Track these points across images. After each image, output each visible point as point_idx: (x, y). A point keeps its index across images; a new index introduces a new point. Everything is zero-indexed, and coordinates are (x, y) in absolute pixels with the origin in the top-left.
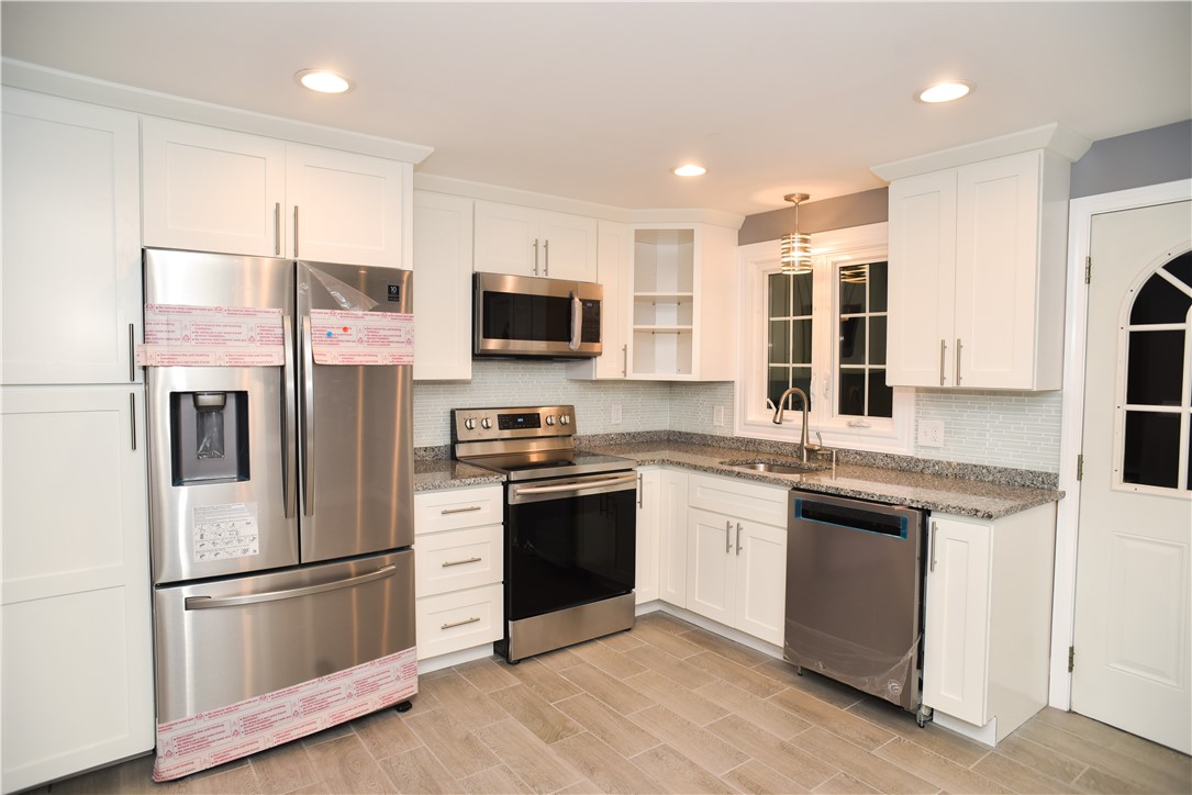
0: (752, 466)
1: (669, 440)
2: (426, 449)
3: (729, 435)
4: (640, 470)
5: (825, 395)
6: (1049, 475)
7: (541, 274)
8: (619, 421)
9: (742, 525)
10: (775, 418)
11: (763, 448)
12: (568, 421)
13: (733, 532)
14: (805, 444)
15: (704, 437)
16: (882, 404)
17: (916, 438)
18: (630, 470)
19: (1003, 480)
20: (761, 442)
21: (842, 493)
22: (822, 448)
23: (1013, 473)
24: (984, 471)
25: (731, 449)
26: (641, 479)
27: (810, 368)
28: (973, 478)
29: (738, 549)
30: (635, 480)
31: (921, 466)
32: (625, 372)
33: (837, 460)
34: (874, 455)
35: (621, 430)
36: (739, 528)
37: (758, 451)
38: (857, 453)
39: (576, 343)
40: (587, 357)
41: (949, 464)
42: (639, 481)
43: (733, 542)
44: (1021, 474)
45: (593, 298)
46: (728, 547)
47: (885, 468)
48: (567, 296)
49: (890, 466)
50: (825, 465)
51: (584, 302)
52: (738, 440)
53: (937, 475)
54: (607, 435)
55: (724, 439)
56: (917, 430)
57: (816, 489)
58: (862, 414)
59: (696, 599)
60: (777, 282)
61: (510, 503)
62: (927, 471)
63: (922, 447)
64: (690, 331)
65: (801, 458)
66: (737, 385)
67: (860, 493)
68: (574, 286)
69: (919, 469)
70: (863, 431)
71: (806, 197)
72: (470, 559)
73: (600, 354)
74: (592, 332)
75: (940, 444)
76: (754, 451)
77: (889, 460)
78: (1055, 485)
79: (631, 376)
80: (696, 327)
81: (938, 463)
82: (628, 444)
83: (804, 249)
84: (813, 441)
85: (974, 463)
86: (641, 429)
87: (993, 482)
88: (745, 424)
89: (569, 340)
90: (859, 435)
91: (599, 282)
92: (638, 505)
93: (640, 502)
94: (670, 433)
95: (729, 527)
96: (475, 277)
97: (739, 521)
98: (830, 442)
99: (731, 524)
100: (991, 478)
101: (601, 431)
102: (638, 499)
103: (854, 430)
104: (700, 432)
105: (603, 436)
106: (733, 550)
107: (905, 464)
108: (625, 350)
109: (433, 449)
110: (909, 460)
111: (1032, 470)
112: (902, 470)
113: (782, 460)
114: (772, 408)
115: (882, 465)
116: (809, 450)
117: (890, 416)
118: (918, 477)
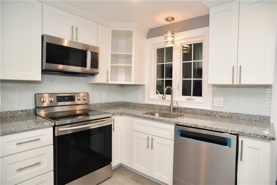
0: (153, 114)
1: (122, 105)
2: (22, 111)
3: (143, 103)
4: (113, 117)
5: (178, 89)
6: (266, 117)
7: (74, 40)
8: (106, 99)
9: (154, 138)
10: (163, 97)
11: (155, 107)
12: (86, 99)
13: (150, 140)
14: (172, 107)
15: (134, 104)
16: (198, 92)
17: (213, 104)
18: (109, 117)
19: (247, 119)
20: (155, 105)
21: (198, 127)
22: (178, 108)
23: (252, 116)
24: (240, 115)
25: (144, 108)
26: (113, 120)
27: (172, 80)
28: (235, 118)
29: (152, 147)
30: (111, 121)
31: (215, 114)
32: (107, 81)
33: (184, 112)
35: (106, 101)
36: (152, 139)
37: (154, 109)
38: (190, 109)
39: (88, 68)
40: (93, 74)
41: (226, 113)
42: (113, 121)
43: (150, 144)
44: (255, 116)
45: (96, 52)
46: (148, 146)
47: (201, 114)
48: (85, 50)
49: (203, 114)
50: (180, 114)
51: (92, 53)
52: (147, 105)
53: (221, 117)
54: (101, 103)
55: (141, 104)
56: (213, 101)
57: (186, 125)
58: (191, 95)
59: (135, 165)
60: (160, 52)
61: (56, 135)
62: (217, 115)
63: (215, 107)
64: (131, 66)
65: (170, 111)
66: (146, 86)
67: (207, 127)
68: (88, 46)
69: (214, 115)
70: (192, 101)
71: (173, 19)
72: (35, 163)
73: (98, 73)
74: (95, 64)
75: (222, 106)
76: (152, 109)
77: (203, 112)
78: (269, 120)
79: (110, 82)
80: (133, 65)
81: (221, 112)
82: (109, 106)
83: (173, 37)
84: (175, 105)
85: (235, 112)
86: (113, 101)
88: (149, 99)
89: (86, 67)
90: (191, 103)
91: (98, 46)
92: (113, 130)
93: (114, 129)
94: (122, 102)
95: (148, 138)
96: (43, 37)
97: (153, 136)
98: (181, 105)
99: (149, 137)
100: (243, 118)
101: (99, 102)
102: (113, 128)
103: (189, 101)
104: (133, 102)
105: (100, 104)
106: (150, 147)
107: (209, 113)
108: (108, 72)
109: (26, 111)
110: (210, 111)
111: (259, 115)
112: (208, 115)
113: (163, 112)
114: (158, 94)
115: (200, 113)
116: (173, 108)
117: (201, 96)
118: (214, 117)
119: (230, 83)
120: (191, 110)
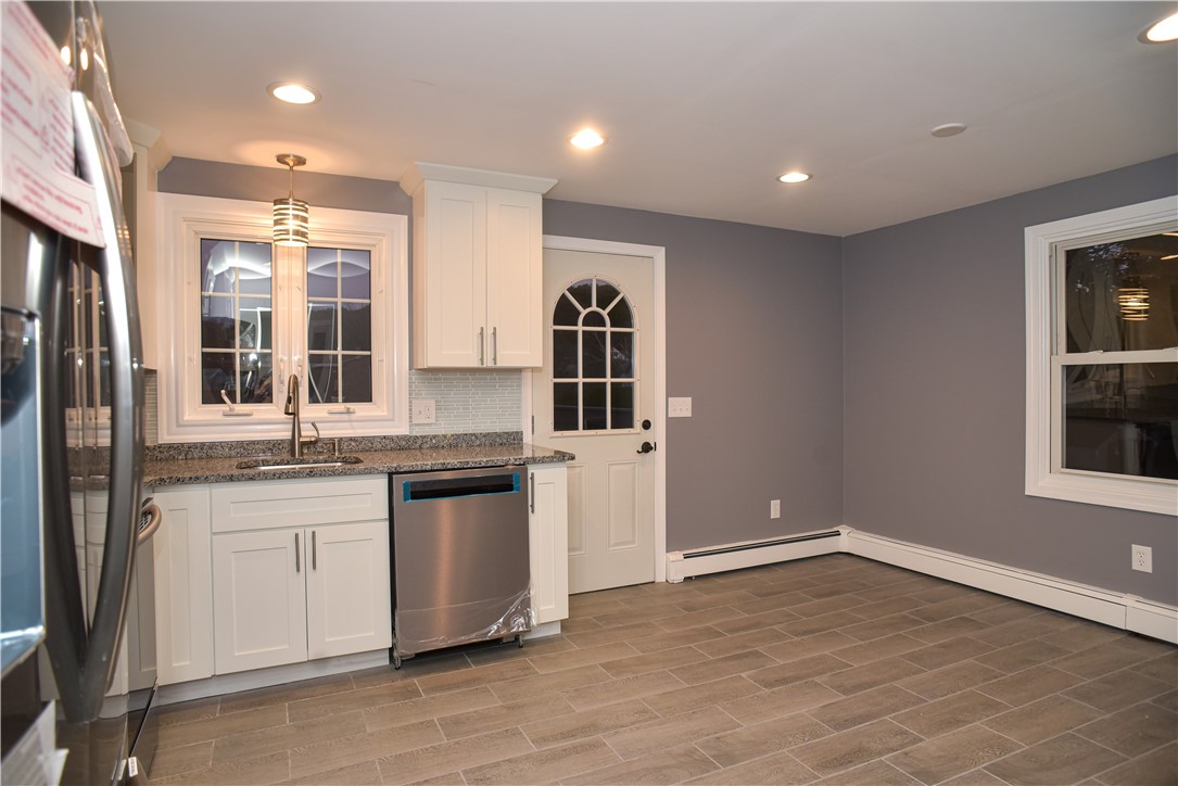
6: (517, 433)
14: (298, 439)
16: (360, 389)
17: (410, 417)
19: (487, 443)
20: (212, 445)
27: (270, 353)
28: (464, 445)
29: (315, 562)
31: (419, 442)
33: (338, 451)
34: (371, 439)
38: (351, 439)
41: (445, 436)
44: (499, 435)
47: (384, 450)
49: (388, 447)
53: (436, 449)
56: (410, 410)
62: (425, 446)
63: (417, 425)
66: (162, 377)
69: (417, 445)
71: (301, 161)
75: (433, 420)
77: (387, 442)
81: (434, 437)
83: (303, 221)
85: (463, 432)
87: (480, 445)
88: (179, 426)
90: (350, 421)
100: (478, 442)
106: (305, 566)
107: (404, 443)
112: (402, 449)
114: (225, 403)
115: (379, 446)
116: (303, 444)
117: (370, 400)
118: (418, 452)
119: (475, 364)
120: (353, 444)
